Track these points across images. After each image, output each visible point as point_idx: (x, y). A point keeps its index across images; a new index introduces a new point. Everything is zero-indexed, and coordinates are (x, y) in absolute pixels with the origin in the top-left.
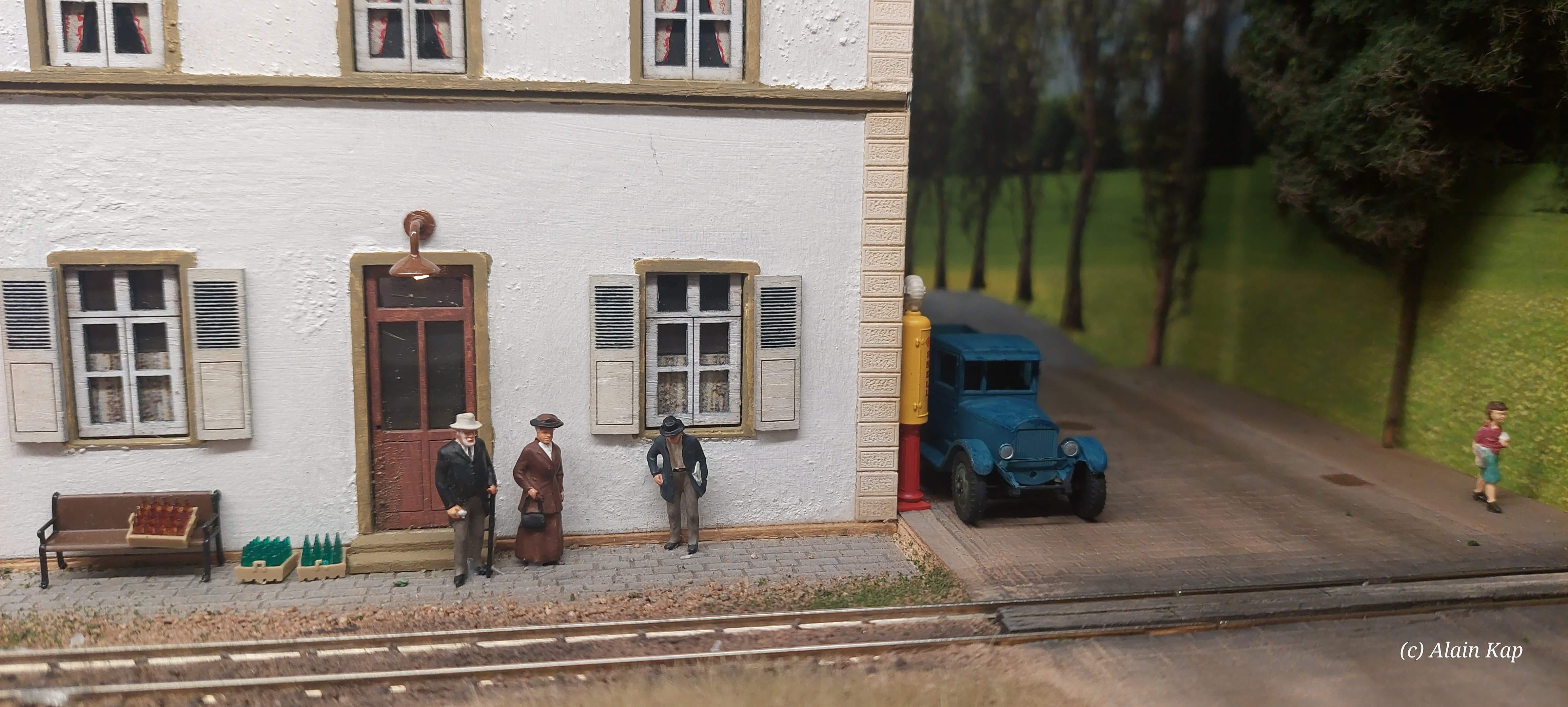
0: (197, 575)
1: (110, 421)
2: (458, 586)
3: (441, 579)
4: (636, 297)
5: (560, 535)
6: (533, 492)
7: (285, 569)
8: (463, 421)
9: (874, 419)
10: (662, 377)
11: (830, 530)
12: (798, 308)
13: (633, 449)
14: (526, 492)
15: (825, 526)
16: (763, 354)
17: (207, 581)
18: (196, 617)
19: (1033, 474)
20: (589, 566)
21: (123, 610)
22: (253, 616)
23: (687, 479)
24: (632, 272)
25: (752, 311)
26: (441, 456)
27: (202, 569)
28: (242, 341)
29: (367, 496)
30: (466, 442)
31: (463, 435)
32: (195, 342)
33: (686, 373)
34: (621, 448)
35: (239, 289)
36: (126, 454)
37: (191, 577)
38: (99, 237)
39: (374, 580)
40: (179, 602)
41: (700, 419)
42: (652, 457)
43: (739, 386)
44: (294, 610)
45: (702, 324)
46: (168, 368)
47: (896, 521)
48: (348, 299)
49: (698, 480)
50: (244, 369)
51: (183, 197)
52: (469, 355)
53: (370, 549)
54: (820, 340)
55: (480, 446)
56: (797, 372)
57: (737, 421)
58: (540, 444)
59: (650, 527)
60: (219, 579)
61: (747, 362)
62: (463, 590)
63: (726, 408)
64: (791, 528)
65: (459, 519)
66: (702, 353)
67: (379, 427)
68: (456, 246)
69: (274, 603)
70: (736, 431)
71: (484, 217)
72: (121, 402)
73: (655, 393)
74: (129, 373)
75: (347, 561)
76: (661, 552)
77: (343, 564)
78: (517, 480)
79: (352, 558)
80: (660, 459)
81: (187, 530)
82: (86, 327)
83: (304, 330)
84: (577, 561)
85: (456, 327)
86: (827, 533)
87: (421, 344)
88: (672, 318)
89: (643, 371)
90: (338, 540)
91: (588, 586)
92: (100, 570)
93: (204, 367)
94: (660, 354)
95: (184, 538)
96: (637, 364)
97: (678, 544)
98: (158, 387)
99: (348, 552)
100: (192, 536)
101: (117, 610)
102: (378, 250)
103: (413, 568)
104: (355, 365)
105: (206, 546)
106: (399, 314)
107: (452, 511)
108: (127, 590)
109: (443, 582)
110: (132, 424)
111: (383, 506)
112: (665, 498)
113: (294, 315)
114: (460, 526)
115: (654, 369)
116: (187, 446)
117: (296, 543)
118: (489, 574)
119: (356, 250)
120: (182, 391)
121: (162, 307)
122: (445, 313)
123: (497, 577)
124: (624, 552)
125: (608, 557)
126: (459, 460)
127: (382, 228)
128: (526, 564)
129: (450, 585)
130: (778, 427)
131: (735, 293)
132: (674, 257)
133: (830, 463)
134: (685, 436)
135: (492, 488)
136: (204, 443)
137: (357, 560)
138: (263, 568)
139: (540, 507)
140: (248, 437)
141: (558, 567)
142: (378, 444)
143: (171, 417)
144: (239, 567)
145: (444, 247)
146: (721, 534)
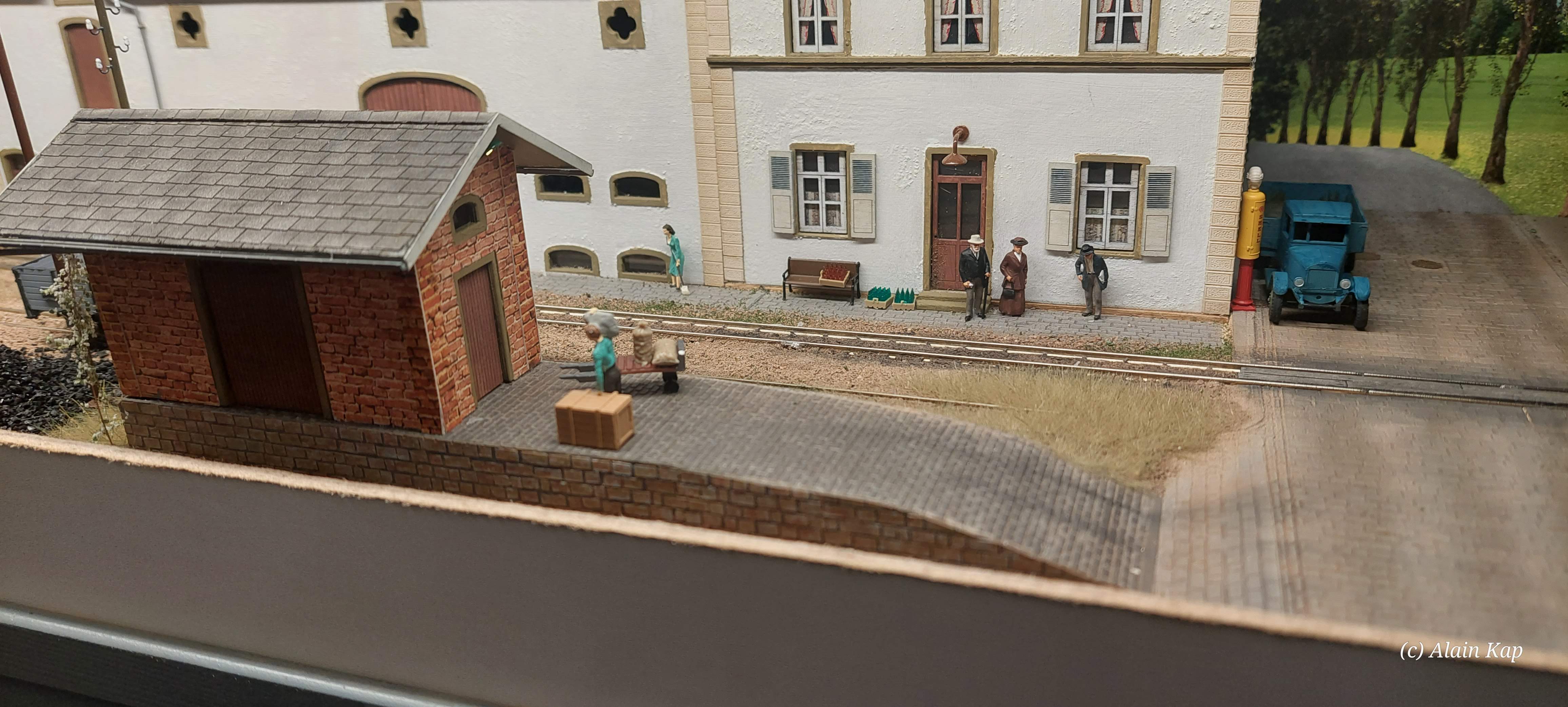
0: (848, 301)
1: (813, 225)
2: (966, 321)
3: (959, 317)
4: (1074, 176)
5: (1024, 302)
6: (1009, 278)
7: (887, 303)
8: (975, 239)
9: (1218, 254)
10: (1088, 220)
11: (1185, 317)
12: (1172, 186)
13: (1069, 259)
14: (1006, 278)
15: (1182, 314)
16: (1147, 211)
17: (853, 305)
18: (847, 321)
19: (1319, 298)
20: (1037, 320)
21: (817, 314)
22: (871, 323)
23: (1096, 279)
24: (1074, 162)
25: (1143, 186)
26: (963, 256)
27: (850, 299)
28: (873, 190)
29: (928, 272)
30: (975, 250)
31: (973, 246)
32: (852, 189)
33: (1102, 219)
34: (1062, 258)
35: (873, 164)
36: (819, 241)
37: (846, 302)
38: (812, 136)
39: (928, 313)
40: (840, 313)
41: (1109, 246)
42: (1078, 264)
43: (1134, 229)
44: (889, 323)
45: (1113, 192)
46: (840, 200)
47: (1229, 316)
48: (924, 170)
49: (1102, 280)
50: (874, 204)
51: (850, 118)
52: (983, 202)
53: (927, 298)
54: (1186, 205)
55: (983, 251)
56: (1170, 223)
57: (1132, 249)
58: (1015, 253)
59: (1076, 303)
60: (857, 305)
61: (1139, 215)
62: (968, 324)
63: (1126, 241)
64: (1160, 313)
65: (970, 288)
66: (1113, 208)
67: (936, 237)
68: (979, 145)
69: (881, 318)
70: (1130, 254)
71: (994, 129)
72: (818, 215)
73: (1084, 229)
74: (822, 202)
75: (916, 303)
76: (1079, 316)
77: (914, 304)
78: (1002, 270)
79: (918, 301)
80: (1082, 266)
81: (845, 279)
82: (805, 179)
83: (902, 186)
84: (1031, 316)
85: (978, 187)
86: (1184, 318)
87: (959, 195)
88: (1095, 187)
89: (1076, 216)
90: (912, 292)
91: (1031, 329)
92: (806, 294)
93: (856, 202)
94: (1088, 207)
95: (843, 282)
96: (1072, 213)
97: (1090, 314)
98: (835, 209)
99: (917, 298)
100: (847, 282)
101: (814, 314)
102: (940, 146)
103: (947, 310)
104: (926, 204)
105: (853, 288)
106: (949, 179)
107: (966, 284)
108: (818, 305)
109: (961, 317)
110: (823, 227)
111: (936, 277)
112: (1084, 288)
113: (898, 178)
114: (970, 291)
115: (1083, 216)
116: (846, 239)
117: (893, 291)
118: (984, 317)
119: (929, 146)
120: (845, 213)
121: (838, 171)
122: (972, 179)
123: (987, 319)
124: (1059, 315)
125: (1048, 316)
126: (971, 258)
127: (943, 134)
128: (1004, 314)
129: (963, 320)
130: (1155, 254)
131: (1134, 174)
132: (1098, 153)
133: (1188, 278)
134: (1095, 256)
135: (987, 274)
136: (854, 239)
137: (920, 303)
138: (877, 301)
139: (1012, 286)
140: (874, 237)
141: (1020, 318)
142: (935, 245)
143: (840, 225)
144: (867, 300)
145: (973, 144)
146: (1116, 311)
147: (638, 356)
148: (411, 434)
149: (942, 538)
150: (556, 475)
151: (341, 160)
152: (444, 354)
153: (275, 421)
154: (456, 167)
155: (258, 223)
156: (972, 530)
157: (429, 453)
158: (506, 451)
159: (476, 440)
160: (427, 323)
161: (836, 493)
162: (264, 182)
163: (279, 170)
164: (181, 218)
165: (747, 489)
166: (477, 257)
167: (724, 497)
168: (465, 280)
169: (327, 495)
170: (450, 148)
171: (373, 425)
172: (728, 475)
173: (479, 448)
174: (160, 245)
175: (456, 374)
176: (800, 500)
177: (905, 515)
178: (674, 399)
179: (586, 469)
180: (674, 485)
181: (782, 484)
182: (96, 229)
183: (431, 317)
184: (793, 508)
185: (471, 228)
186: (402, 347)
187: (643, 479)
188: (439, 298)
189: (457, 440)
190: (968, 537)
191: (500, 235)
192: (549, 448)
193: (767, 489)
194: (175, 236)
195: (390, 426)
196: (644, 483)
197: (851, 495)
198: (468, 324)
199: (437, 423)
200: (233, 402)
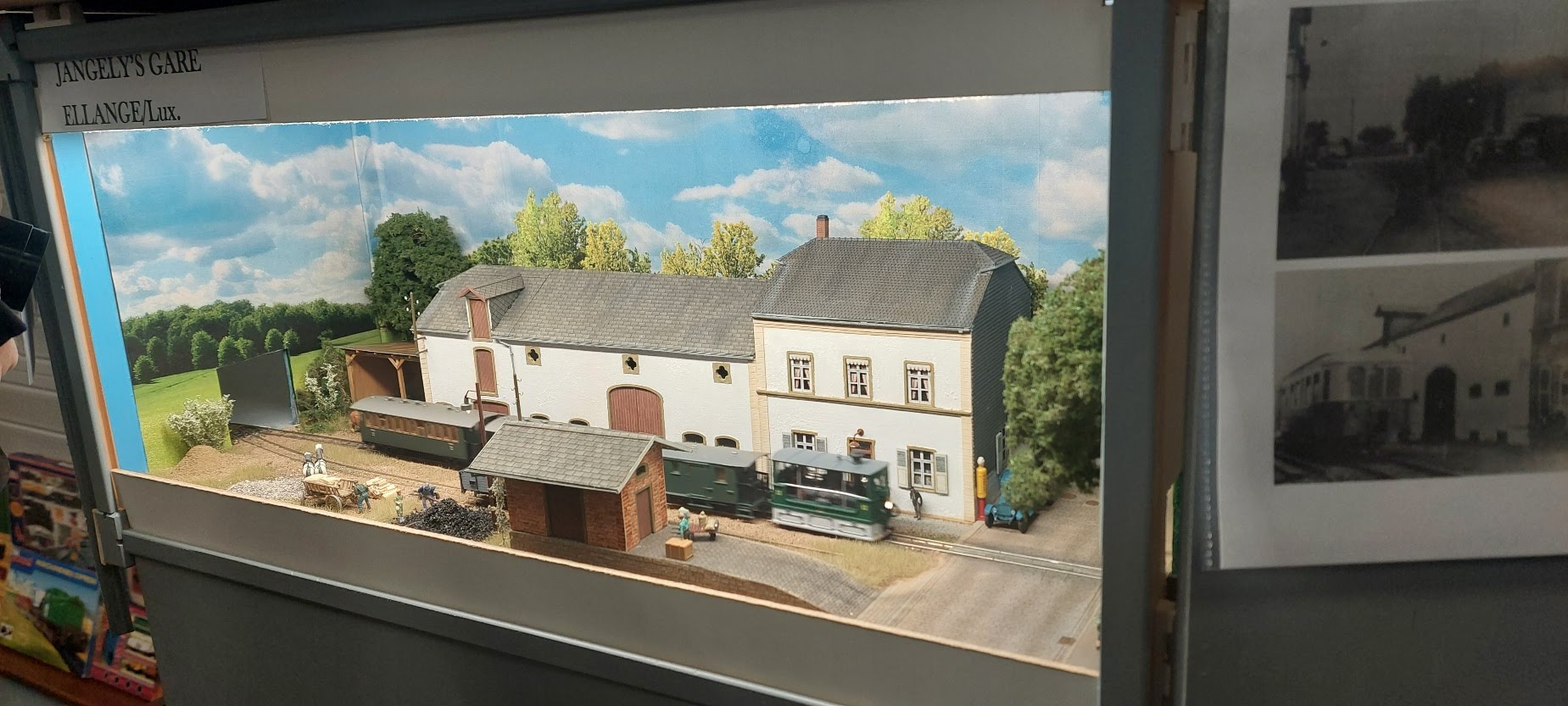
4: (908, 454)
10: (915, 474)
11: (956, 521)
12: (946, 463)
15: (955, 519)
16: (938, 473)
23: (918, 501)
24: (907, 448)
25: (935, 462)
33: (920, 474)
35: (826, 440)
38: (801, 427)
41: (925, 486)
43: (933, 480)
45: (924, 463)
48: (847, 445)
49: (921, 502)
51: (816, 421)
54: (952, 471)
56: (947, 479)
57: (932, 489)
61: (935, 474)
63: (929, 485)
64: (947, 519)
66: (924, 470)
68: (868, 437)
70: (931, 491)
71: (873, 431)
73: (912, 478)
80: (912, 495)
82: (798, 445)
88: (917, 460)
89: (910, 472)
94: (914, 468)
96: (908, 470)
97: (916, 517)
102: (853, 436)
112: (913, 505)
115: (913, 472)
119: (848, 435)
121: (811, 443)
124: (904, 516)
127: (853, 431)
130: (943, 492)
131: (931, 456)
132: (916, 445)
133: (956, 503)
134: (917, 490)
145: (865, 438)
146: (929, 516)
147: (700, 526)
148: (616, 551)
149: (787, 597)
150: (664, 569)
151: (600, 451)
152: (629, 521)
153: (566, 542)
154: (638, 457)
155: (571, 473)
156: (797, 595)
157: (621, 558)
158: (647, 559)
159: (638, 554)
160: (624, 510)
161: (755, 580)
162: (573, 457)
163: (578, 453)
164: (544, 469)
165: (726, 577)
166: (644, 485)
167: (719, 580)
168: (639, 494)
169: (585, 570)
170: (636, 450)
171: (602, 546)
172: (721, 572)
173: (639, 557)
174: (537, 479)
175: (633, 529)
176: (743, 582)
177: (776, 589)
178: (713, 544)
179: (674, 567)
180: (703, 575)
181: (738, 576)
182: (514, 471)
183: (625, 508)
184: (741, 585)
185: (643, 474)
186: (614, 518)
187: (693, 572)
188: (629, 501)
189: (632, 554)
190: (794, 597)
191: (653, 476)
192: (661, 558)
193: (733, 578)
194: (542, 476)
195: (608, 547)
196: (694, 574)
197: (760, 581)
198: (639, 511)
199: (625, 547)
200: (550, 535)
